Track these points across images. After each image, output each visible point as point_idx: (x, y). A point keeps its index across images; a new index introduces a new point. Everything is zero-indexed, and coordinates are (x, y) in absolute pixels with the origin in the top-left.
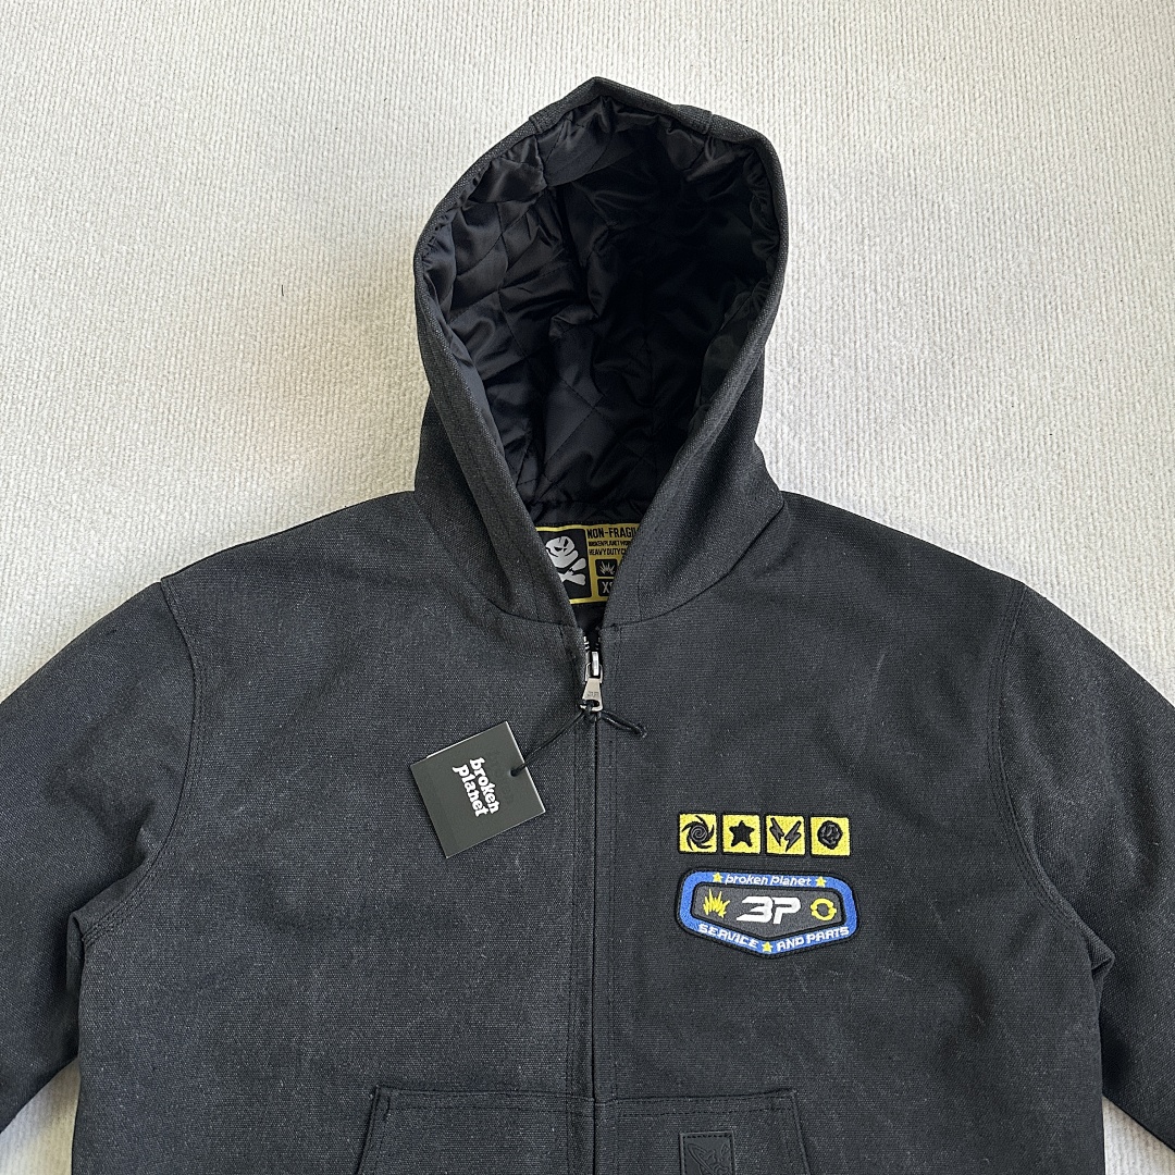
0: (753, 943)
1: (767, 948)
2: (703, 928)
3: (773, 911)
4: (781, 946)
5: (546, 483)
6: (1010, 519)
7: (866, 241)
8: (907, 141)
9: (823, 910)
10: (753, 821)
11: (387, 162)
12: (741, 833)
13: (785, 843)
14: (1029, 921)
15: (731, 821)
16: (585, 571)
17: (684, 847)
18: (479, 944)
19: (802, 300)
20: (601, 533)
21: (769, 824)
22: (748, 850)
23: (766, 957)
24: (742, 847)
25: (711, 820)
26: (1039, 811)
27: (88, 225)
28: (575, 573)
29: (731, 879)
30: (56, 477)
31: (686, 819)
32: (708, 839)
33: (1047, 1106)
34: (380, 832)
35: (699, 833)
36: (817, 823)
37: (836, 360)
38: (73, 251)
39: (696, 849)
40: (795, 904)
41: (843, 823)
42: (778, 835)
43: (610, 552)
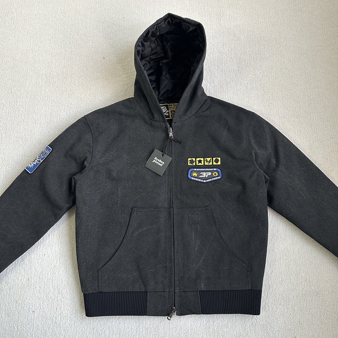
0: (202, 181)
1: (205, 181)
2: (193, 178)
3: (206, 175)
4: (207, 181)
5: (160, 96)
6: (253, 101)
7: (225, 45)
8: (233, 24)
9: (215, 174)
10: (202, 159)
11: (124, 31)
12: (200, 161)
13: (208, 163)
14: (253, 173)
15: (198, 159)
16: (168, 113)
17: (189, 164)
18: (150, 183)
19: (211, 58)
20: (171, 105)
21: (205, 160)
22: (201, 164)
23: (205, 183)
24: (200, 164)
25: (194, 159)
26: (256, 154)
27: (62, 45)
28: (166, 113)
29: (198, 170)
30: (60, 97)
31: (189, 159)
32: (193, 163)
33: (257, 205)
34: (130, 163)
35: (192, 162)
36: (214, 159)
37: (218, 70)
38: (59, 51)
39: (191, 165)
40: (210, 173)
41: (219, 159)
42: (207, 162)
43: (173, 109)
